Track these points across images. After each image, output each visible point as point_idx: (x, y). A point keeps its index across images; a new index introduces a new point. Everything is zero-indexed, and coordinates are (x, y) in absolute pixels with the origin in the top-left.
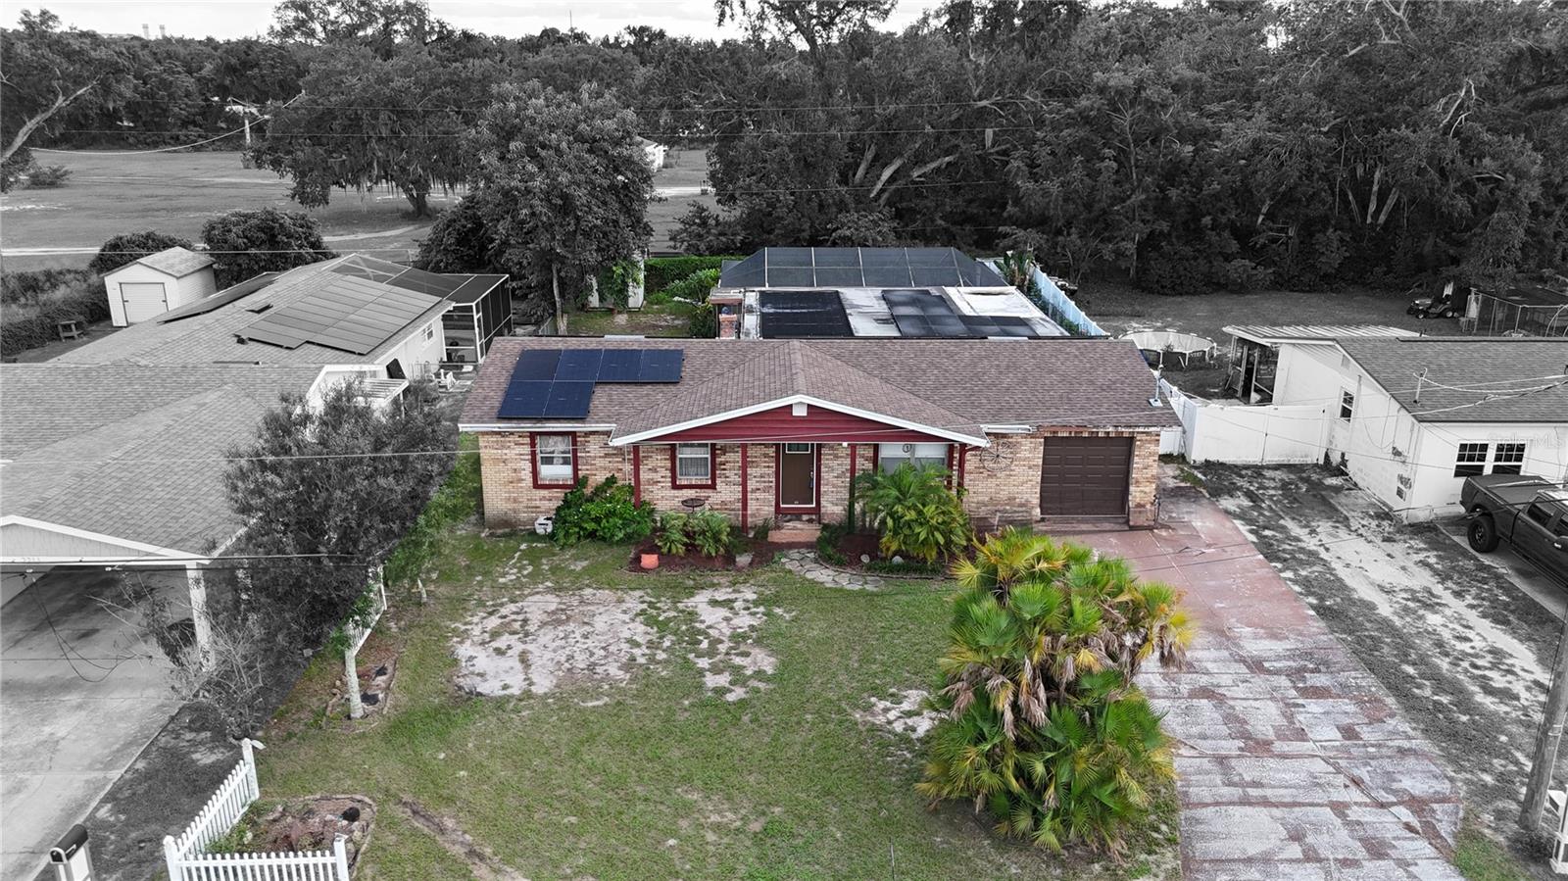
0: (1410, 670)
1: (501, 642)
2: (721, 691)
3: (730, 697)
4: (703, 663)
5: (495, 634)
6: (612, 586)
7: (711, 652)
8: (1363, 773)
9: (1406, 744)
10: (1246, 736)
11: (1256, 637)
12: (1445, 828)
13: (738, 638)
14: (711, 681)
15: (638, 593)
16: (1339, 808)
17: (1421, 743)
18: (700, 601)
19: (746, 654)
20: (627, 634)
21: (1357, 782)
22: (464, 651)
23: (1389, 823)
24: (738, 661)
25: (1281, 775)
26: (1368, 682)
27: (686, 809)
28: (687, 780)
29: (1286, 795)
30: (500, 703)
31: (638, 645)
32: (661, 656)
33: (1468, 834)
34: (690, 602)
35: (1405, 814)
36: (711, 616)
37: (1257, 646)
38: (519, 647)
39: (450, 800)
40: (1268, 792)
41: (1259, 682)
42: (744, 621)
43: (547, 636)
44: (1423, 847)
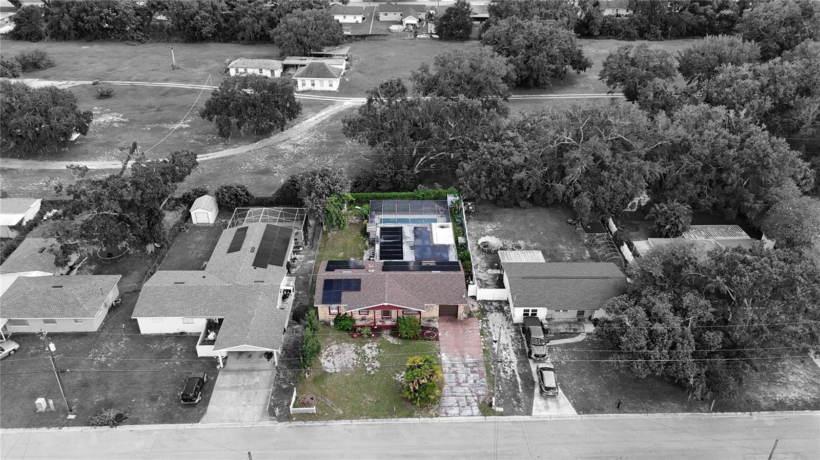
0: (493, 366)
1: (329, 358)
2: (370, 372)
3: (372, 373)
4: (367, 364)
5: (327, 356)
6: (348, 342)
7: (368, 362)
8: (473, 390)
9: (483, 384)
10: (458, 382)
11: (469, 358)
12: (480, 401)
13: (373, 358)
14: (369, 369)
15: (353, 344)
16: (466, 397)
17: (486, 384)
18: (365, 347)
19: (374, 362)
20: (352, 357)
21: (471, 392)
22: (322, 361)
23: (472, 399)
24: (373, 364)
25: (460, 390)
26: (483, 369)
27: (364, 397)
28: (364, 392)
29: (459, 394)
30: (331, 374)
31: (354, 360)
32: (359, 363)
33: (484, 402)
34: (364, 347)
35: (476, 398)
36: (368, 351)
37: (469, 359)
38: (332, 360)
39: (327, 396)
40: (457, 394)
41: (466, 369)
42: (375, 353)
43: (337, 357)
44: (476, 404)
